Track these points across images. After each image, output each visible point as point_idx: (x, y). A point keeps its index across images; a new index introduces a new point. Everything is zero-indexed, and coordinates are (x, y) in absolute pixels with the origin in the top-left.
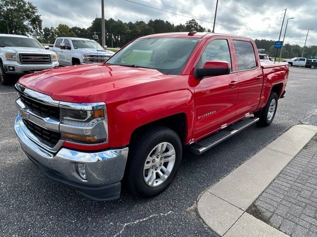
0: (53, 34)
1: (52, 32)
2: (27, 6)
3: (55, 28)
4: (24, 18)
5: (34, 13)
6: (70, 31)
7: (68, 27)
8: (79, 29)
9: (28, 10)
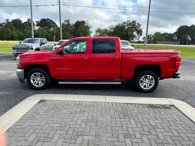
0: (151, 38)
1: (151, 37)
2: (137, 25)
3: (153, 34)
4: (134, 31)
5: (139, 28)
6: (161, 36)
7: (161, 33)
8: (167, 34)
9: (137, 26)
